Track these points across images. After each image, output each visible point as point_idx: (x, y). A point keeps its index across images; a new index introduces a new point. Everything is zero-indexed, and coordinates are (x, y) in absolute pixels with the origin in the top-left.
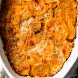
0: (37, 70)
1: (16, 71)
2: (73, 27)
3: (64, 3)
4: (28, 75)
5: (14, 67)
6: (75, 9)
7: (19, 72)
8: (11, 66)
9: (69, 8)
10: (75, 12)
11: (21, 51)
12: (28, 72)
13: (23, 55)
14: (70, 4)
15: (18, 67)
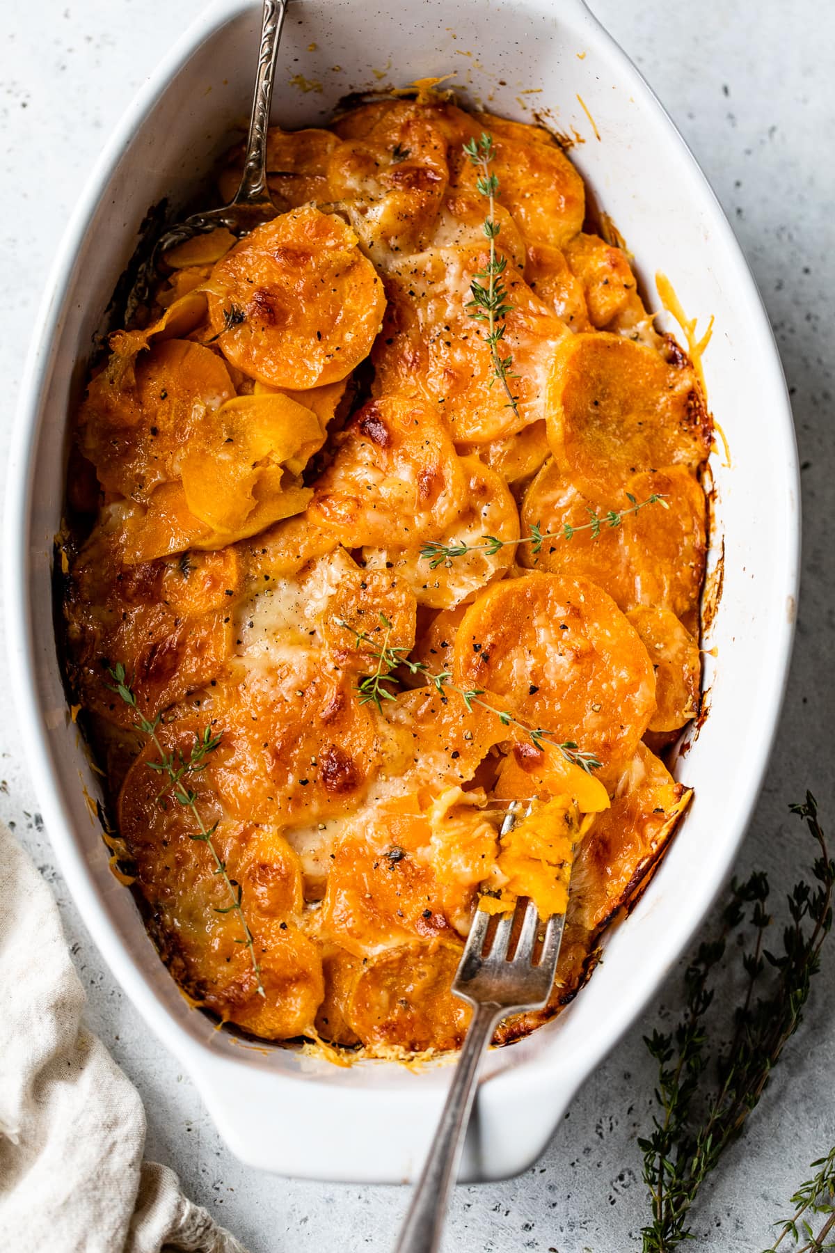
0: (384, 996)
1: (212, 998)
2: (679, 632)
3: (599, 435)
4: (311, 1032)
5: (189, 966)
6: (692, 483)
7: (233, 1013)
8: (168, 964)
9: (638, 476)
10: (692, 505)
11: (245, 838)
12: (313, 1013)
13: (264, 867)
14: (649, 440)
15: (225, 969)
